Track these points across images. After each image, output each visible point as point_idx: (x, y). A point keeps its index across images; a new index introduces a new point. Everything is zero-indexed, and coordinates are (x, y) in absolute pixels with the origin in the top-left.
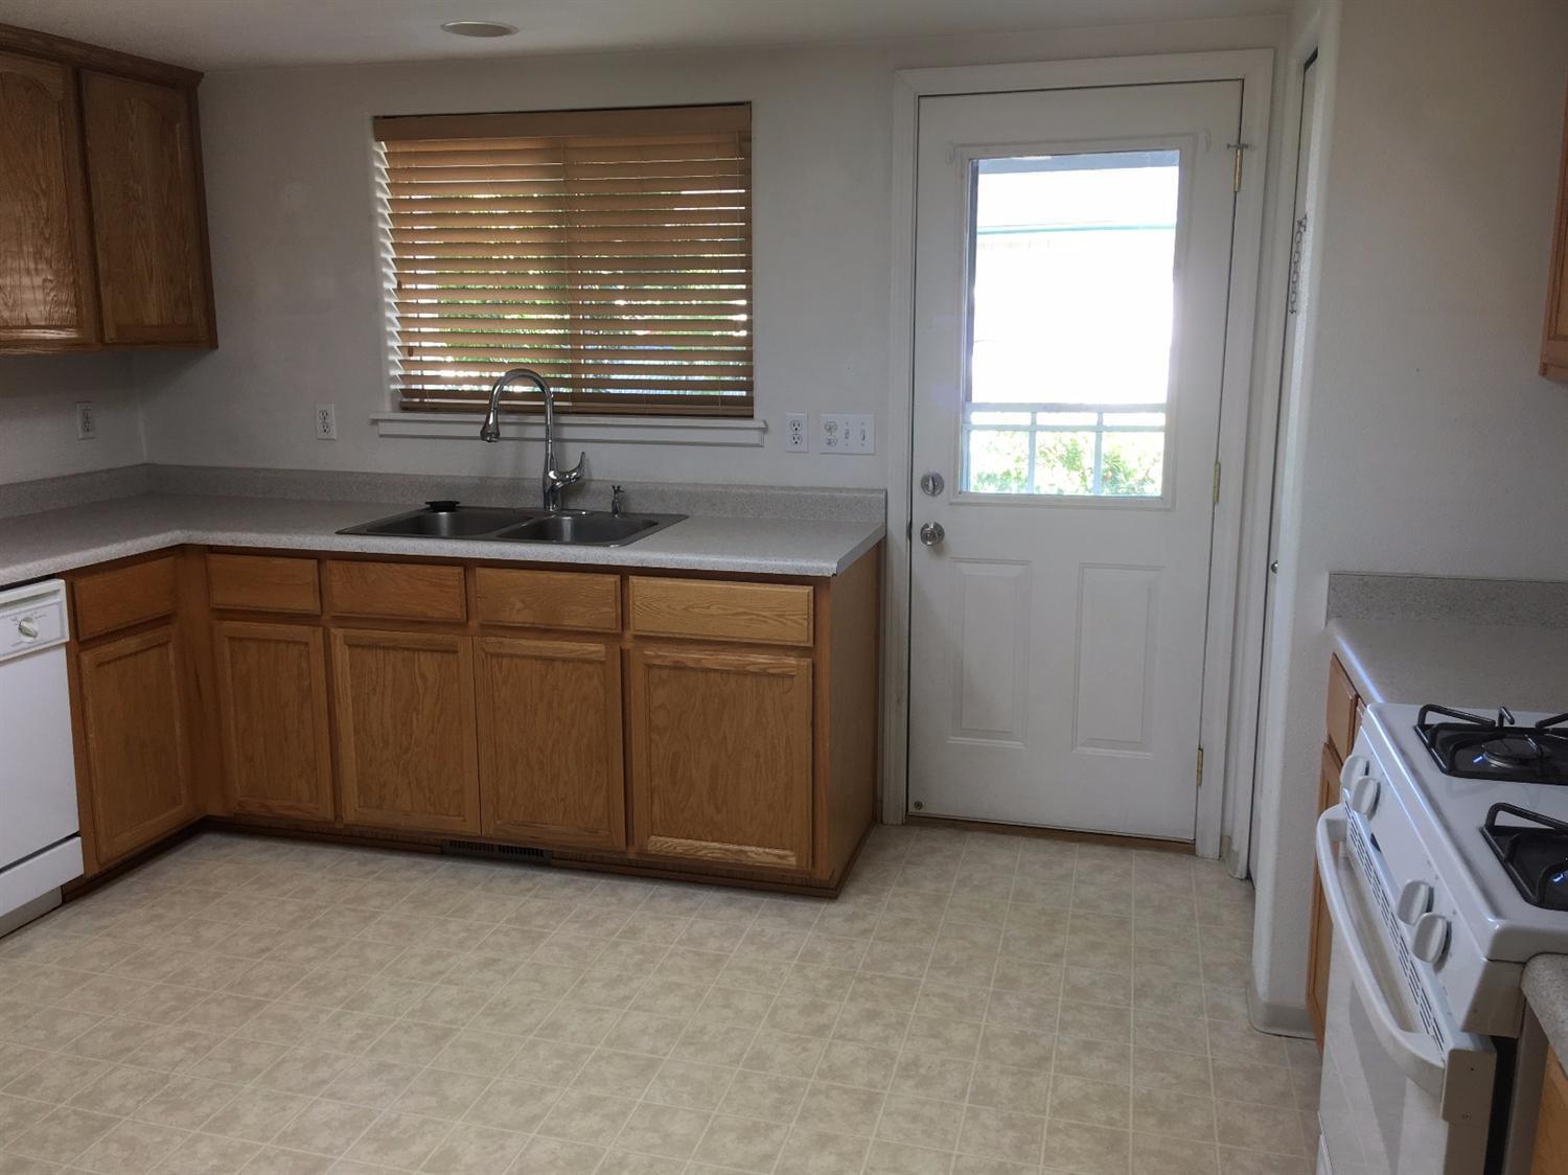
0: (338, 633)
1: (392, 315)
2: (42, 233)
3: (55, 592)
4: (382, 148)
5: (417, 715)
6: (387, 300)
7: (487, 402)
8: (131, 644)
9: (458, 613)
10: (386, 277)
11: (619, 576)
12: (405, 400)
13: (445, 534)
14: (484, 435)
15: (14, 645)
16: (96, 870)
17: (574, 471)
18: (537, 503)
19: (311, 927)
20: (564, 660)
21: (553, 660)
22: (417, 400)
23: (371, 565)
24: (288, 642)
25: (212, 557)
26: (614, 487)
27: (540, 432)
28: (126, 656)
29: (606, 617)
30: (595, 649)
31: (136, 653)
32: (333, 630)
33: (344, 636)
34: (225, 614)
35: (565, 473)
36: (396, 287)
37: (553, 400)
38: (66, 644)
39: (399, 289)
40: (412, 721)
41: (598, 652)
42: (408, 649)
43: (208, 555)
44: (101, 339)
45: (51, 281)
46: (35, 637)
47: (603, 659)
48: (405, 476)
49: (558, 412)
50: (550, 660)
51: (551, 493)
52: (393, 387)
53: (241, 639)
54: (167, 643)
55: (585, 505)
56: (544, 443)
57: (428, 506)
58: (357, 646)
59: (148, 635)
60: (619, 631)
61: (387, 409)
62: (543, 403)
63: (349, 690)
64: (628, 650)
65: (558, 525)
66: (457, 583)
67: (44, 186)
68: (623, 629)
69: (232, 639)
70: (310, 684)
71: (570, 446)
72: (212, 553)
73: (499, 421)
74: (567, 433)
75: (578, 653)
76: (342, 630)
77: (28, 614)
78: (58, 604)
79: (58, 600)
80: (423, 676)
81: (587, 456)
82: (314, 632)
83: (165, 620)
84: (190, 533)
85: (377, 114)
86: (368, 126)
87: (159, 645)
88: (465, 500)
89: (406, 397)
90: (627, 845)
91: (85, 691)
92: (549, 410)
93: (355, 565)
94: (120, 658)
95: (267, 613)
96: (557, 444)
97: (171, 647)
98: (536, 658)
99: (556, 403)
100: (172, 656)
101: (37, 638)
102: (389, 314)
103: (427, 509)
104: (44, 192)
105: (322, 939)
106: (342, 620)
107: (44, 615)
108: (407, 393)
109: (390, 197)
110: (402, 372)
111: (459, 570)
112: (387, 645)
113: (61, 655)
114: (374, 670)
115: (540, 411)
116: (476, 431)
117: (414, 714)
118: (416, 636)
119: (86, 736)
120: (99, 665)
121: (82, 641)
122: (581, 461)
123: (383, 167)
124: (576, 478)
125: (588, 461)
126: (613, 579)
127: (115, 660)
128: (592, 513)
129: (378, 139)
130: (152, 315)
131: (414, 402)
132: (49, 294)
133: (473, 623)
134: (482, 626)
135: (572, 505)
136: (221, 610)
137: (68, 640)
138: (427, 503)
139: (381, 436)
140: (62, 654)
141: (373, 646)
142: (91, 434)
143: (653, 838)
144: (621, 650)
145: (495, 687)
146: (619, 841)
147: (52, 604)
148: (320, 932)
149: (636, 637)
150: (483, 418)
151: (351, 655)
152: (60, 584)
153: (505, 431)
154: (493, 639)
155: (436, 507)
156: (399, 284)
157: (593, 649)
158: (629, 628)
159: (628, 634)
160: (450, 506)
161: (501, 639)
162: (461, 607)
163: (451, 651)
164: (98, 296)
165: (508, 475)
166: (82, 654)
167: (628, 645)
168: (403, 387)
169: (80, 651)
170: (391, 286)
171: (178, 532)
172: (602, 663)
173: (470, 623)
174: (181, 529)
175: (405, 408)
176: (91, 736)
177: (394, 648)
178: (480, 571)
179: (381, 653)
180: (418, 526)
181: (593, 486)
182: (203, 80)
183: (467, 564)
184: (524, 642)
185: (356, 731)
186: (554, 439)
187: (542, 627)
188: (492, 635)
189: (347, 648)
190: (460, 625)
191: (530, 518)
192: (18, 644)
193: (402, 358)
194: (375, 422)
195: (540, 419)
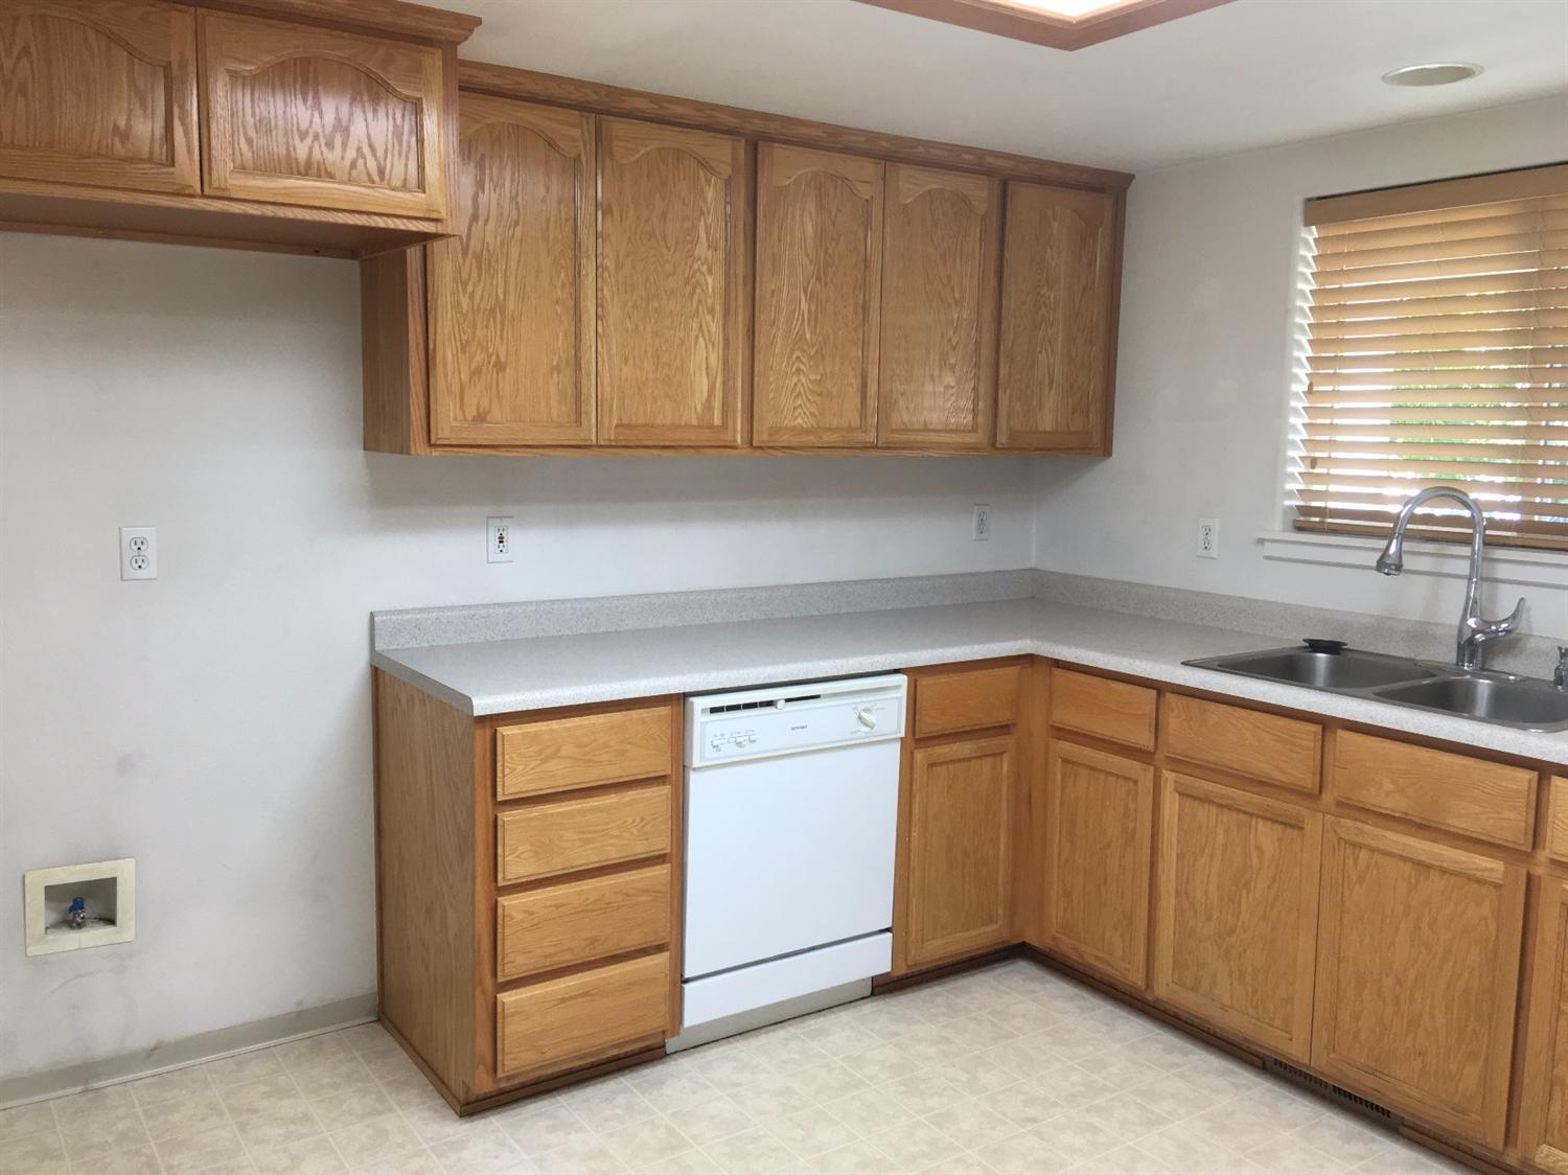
0: (1169, 777)
1: (1298, 421)
2: (950, 340)
3: (897, 687)
4: (1311, 233)
5: (1248, 893)
6: (1293, 404)
7: (1391, 525)
8: (964, 748)
9: (1309, 782)
10: (1296, 378)
11: (1536, 773)
12: (1302, 518)
13: (1320, 681)
14: (1381, 565)
15: (852, 733)
16: (902, 971)
17: (1505, 621)
18: (1446, 655)
19: (1088, 1110)
20: (1444, 871)
21: (1429, 867)
22: (1317, 519)
23: (1213, 706)
24: (1118, 776)
25: (1057, 672)
26: (1560, 649)
27: (1463, 567)
28: (959, 761)
29: (1511, 823)
30: (1490, 866)
31: (969, 759)
32: (1164, 772)
33: (1176, 782)
34: (1061, 733)
35: (1490, 624)
36: (1306, 389)
37: (1485, 528)
38: (902, 739)
39: (1310, 391)
40: (1240, 899)
41: (1492, 870)
42: (1245, 813)
43: (1054, 669)
44: (994, 445)
45: (953, 388)
46: (872, 727)
47: (1501, 882)
48: (1287, 606)
49: (1490, 543)
50: (1422, 866)
51: (1467, 648)
52: (1288, 503)
53: (1074, 763)
54: (1001, 754)
55: (1514, 667)
56: (1466, 581)
57: (1307, 644)
58: (1188, 796)
59: (984, 743)
60: (1530, 850)
61: (1277, 527)
62: (1470, 531)
63: (1175, 846)
64: (1539, 877)
65: (1470, 689)
66: (1312, 744)
67: (957, 296)
68: (1534, 848)
69: (1066, 761)
70: (1135, 828)
71: (1504, 589)
72: (1058, 667)
73: (1404, 548)
74: (1502, 571)
75: (1464, 866)
76: (1174, 774)
77: (868, 705)
78: (899, 699)
79: (899, 695)
80: (1259, 848)
81: (1527, 604)
82: (1145, 770)
83: (1005, 729)
84: (1040, 644)
85: (1309, 196)
86: (1299, 209)
87: (994, 755)
88: (1353, 642)
89: (1302, 516)
90: (1506, 1143)
91: (914, 788)
92: (1478, 539)
93: (1195, 703)
94: (952, 762)
95: (1104, 741)
96: (1485, 585)
97: (1006, 759)
98: (1405, 859)
99: (1488, 532)
100: (1005, 768)
101: (874, 730)
102: (1293, 420)
103: (1306, 647)
104: (956, 303)
105: (1095, 1130)
106: (1178, 763)
107: (883, 709)
108: (1305, 511)
109: (1314, 287)
110: (1302, 487)
111: (1315, 728)
112: (1224, 802)
113: (895, 750)
114: (1204, 829)
115: (1467, 541)
116: (1372, 559)
117: (1244, 891)
118: (1257, 798)
119: (910, 832)
120: (931, 765)
121: (917, 739)
122: (1518, 609)
123: (1309, 254)
124: (1507, 631)
125: (1529, 609)
126: (1526, 777)
127: (946, 763)
128: (1525, 680)
129: (1308, 223)
130: (1046, 421)
131: (1310, 521)
132: (949, 400)
133: (1328, 798)
134: (1339, 804)
135: (1498, 665)
136: (1058, 729)
137: (903, 735)
138: (1304, 640)
139: (1267, 558)
140: (897, 746)
141: (1205, 800)
142: (984, 536)
143: (1545, 1147)
144: (1529, 877)
145: (1346, 885)
146: (1496, 1137)
147: (893, 698)
148: (1096, 1121)
149: (1553, 862)
150: (1383, 544)
151: (1180, 805)
152: (902, 679)
153: (1408, 562)
154: (1349, 823)
155: (1316, 646)
156: (1311, 386)
157: (1484, 864)
158: (1544, 848)
159: (1542, 856)
160: (1333, 648)
161: (1359, 824)
162: (1314, 774)
163: (1295, 825)
164: (996, 402)
165: (1416, 617)
166: (916, 751)
167: (1540, 871)
168: (1301, 503)
169: (916, 748)
170: (1300, 388)
171: (1029, 642)
172: (1497, 886)
173: (1324, 796)
174: (1031, 638)
175: (1300, 528)
176: (914, 834)
177: (1230, 808)
178: (1342, 734)
179: (1214, 810)
180: (1287, 668)
181: (1532, 644)
182: (1134, 182)
183: (1327, 724)
184: (1390, 835)
185: (1178, 894)
186: (1479, 576)
187: (1417, 820)
188: (1349, 818)
189: (1177, 796)
190: (1313, 796)
191: (1434, 676)
192: (855, 732)
193: (1303, 470)
194: (1261, 541)
195: (1465, 551)
